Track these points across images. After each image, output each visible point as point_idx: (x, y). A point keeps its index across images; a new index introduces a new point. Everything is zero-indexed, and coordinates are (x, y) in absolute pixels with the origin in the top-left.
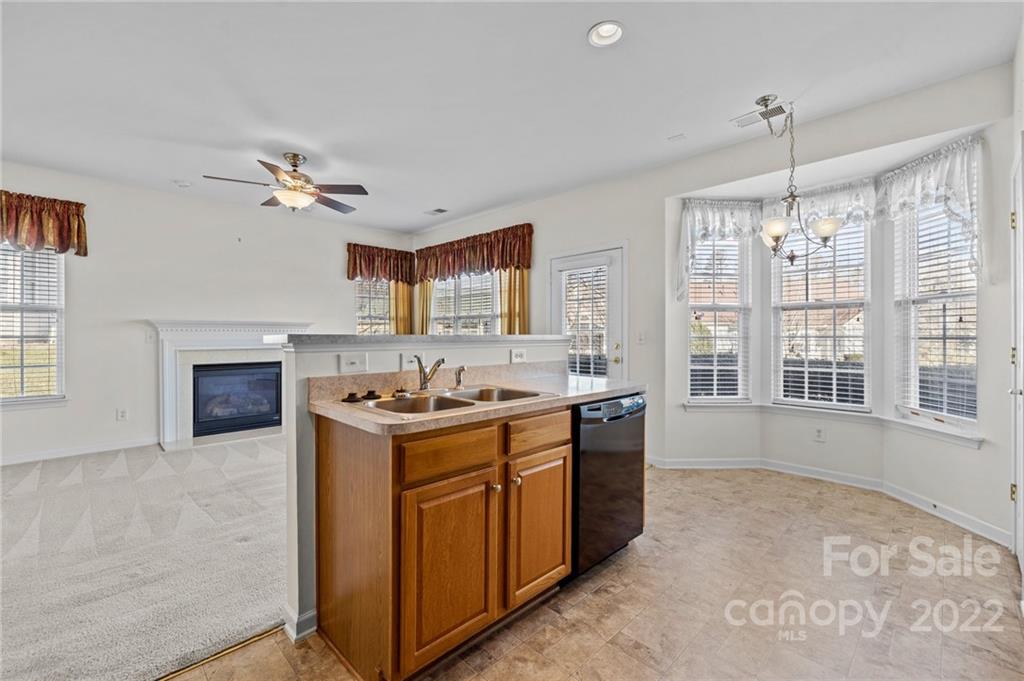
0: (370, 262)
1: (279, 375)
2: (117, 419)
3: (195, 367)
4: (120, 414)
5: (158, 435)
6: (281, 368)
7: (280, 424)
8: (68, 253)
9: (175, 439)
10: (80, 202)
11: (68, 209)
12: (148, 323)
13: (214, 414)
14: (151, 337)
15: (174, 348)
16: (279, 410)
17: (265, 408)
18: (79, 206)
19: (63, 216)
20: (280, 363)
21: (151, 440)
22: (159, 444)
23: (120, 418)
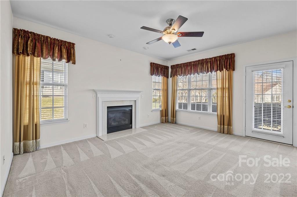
0: (157, 69)
1: (131, 110)
2: (84, 128)
3: (108, 107)
4: (85, 126)
5: (97, 133)
6: (132, 107)
7: (132, 128)
8: (70, 63)
9: (102, 135)
10: (73, 43)
11: (70, 45)
12: (94, 91)
13: (112, 125)
14: (94, 96)
15: (102, 100)
16: (131, 123)
17: (127, 122)
18: (73, 44)
19: (68, 48)
20: (132, 105)
21: (95, 136)
22: (97, 137)
23: (85, 127)
